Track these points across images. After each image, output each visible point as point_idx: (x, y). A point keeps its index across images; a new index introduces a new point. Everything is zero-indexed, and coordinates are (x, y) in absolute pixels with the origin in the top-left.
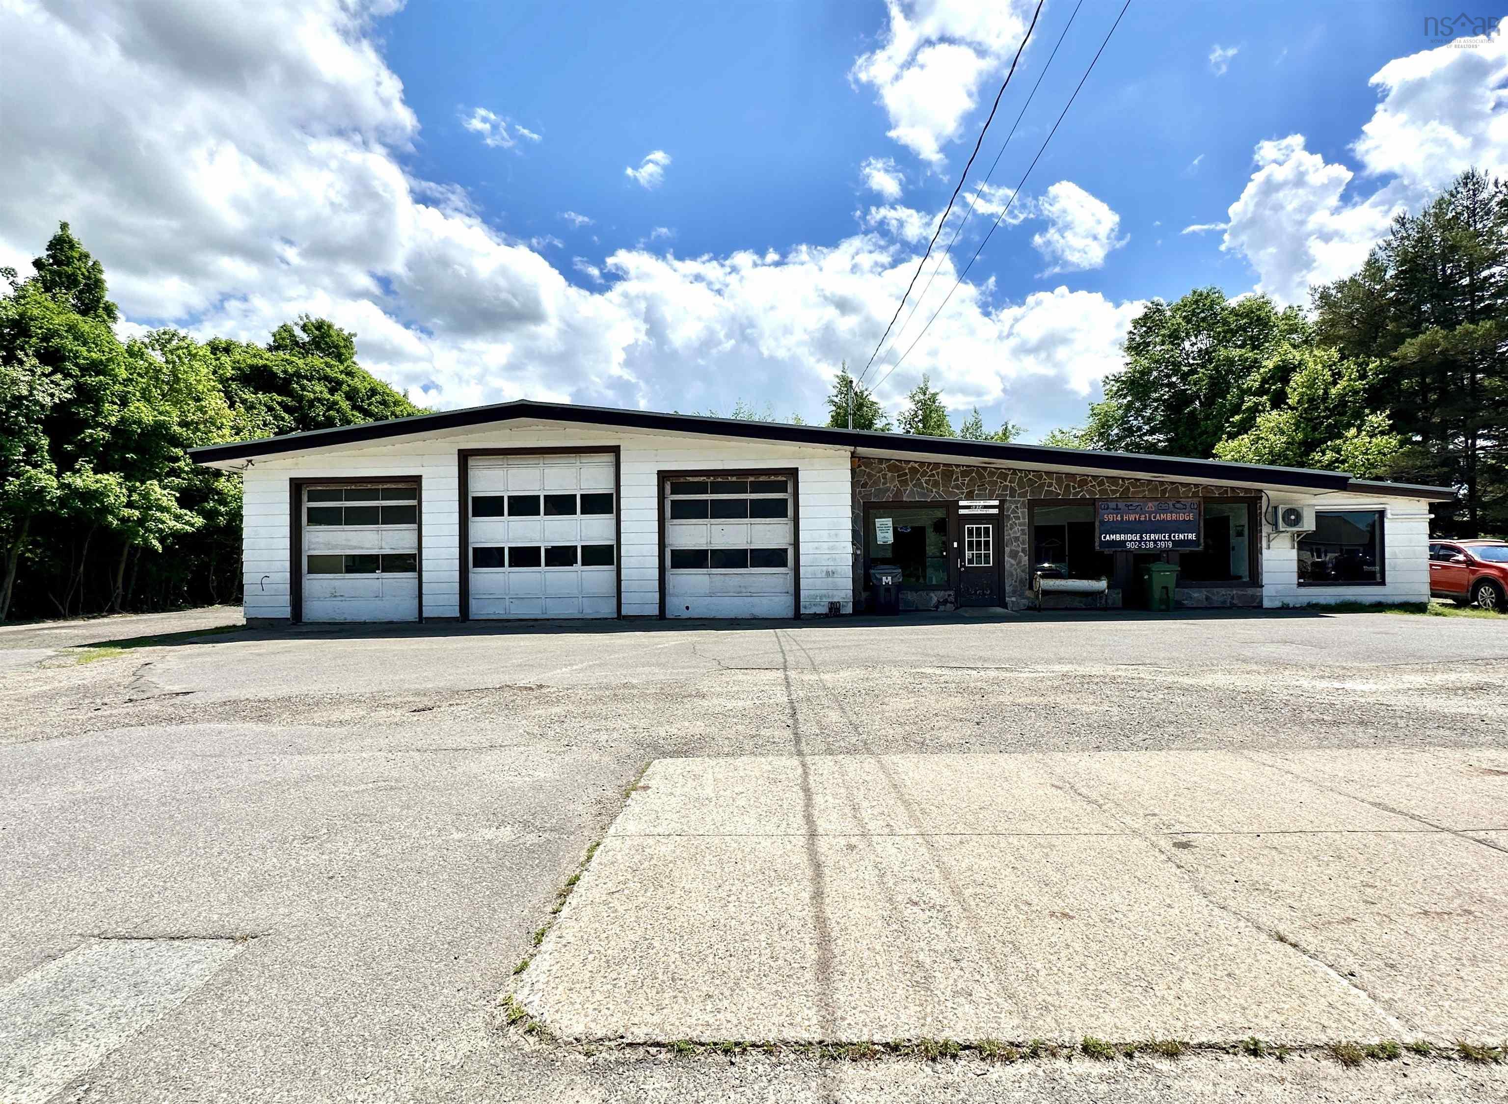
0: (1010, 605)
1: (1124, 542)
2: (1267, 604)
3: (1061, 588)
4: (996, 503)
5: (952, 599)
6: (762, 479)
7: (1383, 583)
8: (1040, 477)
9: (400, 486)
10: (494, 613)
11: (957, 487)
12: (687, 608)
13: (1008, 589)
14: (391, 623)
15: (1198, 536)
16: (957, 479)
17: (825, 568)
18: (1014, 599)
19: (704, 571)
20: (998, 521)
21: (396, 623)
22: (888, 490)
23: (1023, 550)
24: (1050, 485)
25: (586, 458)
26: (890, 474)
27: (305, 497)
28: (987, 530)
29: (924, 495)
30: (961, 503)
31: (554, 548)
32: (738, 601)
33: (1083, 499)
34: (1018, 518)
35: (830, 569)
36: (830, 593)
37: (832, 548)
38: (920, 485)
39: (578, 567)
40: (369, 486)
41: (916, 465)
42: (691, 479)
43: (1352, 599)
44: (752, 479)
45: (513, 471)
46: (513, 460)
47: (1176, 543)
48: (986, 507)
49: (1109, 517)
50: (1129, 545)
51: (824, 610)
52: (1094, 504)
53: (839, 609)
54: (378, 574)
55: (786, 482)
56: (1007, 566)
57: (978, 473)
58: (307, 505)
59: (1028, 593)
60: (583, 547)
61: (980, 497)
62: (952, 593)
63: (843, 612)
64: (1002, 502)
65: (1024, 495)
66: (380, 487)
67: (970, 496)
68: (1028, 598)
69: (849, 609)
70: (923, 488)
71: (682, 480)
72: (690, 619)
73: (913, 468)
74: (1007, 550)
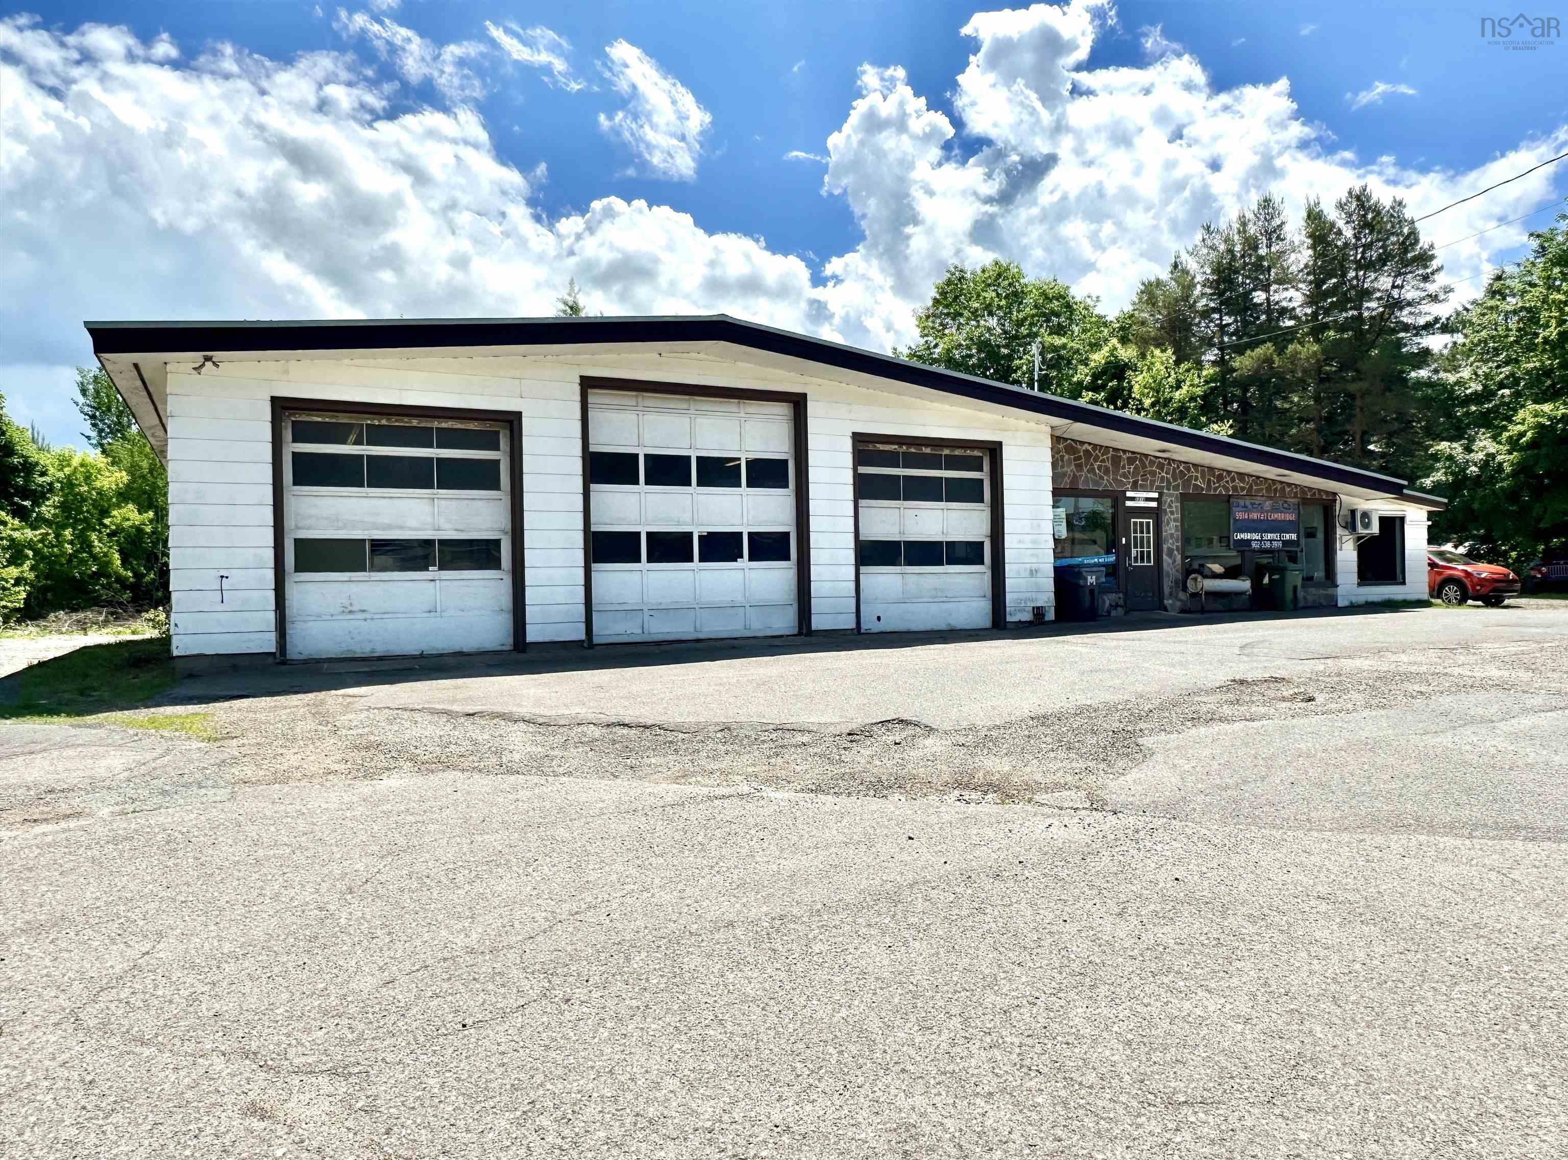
0: (1169, 608)
1: (1249, 541)
2: (1341, 603)
3: (1218, 589)
4: (1156, 495)
5: (1121, 602)
6: (958, 452)
7: (1404, 583)
8: (1189, 470)
9: (473, 426)
10: (626, 633)
11: (1125, 476)
12: (879, 618)
13: (1167, 590)
14: (460, 654)
15: (1298, 537)
16: (1124, 467)
17: (1028, 566)
18: (1170, 602)
19: (897, 569)
20: (1156, 514)
21: (469, 655)
22: (1064, 474)
23: (1177, 549)
24: (1196, 479)
25: (754, 407)
26: (1067, 457)
27: (288, 434)
28: (1148, 523)
29: (1096, 483)
30: (1129, 494)
31: (710, 534)
32: (934, 608)
33: (1220, 495)
34: (1172, 513)
35: (1034, 566)
36: (1034, 595)
37: (1034, 542)
38: (1092, 470)
39: (744, 562)
40: (415, 422)
41: (1090, 448)
42: (881, 447)
43: (1387, 597)
44: (946, 452)
45: (650, 417)
46: (652, 400)
47: (1285, 543)
48: (1147, 499)
49: (1240, 515)
50: (1254, 545)
51: (1027, 617)
52: (1228, 501)
53: (1043, 615)
54: (433, 572)
55: (981, 458)
56: (1165, 565)
57: (1141, 461)
58: (291, 447)
59: (1182, 595)
60: (750, 534)
61: (1144, 489)
62: (1121, 595)
63: (1047, 619)
64: (1161, 494)
65: (1176, 488)
66: (436, 424)
67: (1135, 488)
68: (1181, 600)
69: (1051, 616)
70: (1095, 474)
71: (871, 447)
72: (882, 633)
73: (1087, 451)
74: (1165, 546)
